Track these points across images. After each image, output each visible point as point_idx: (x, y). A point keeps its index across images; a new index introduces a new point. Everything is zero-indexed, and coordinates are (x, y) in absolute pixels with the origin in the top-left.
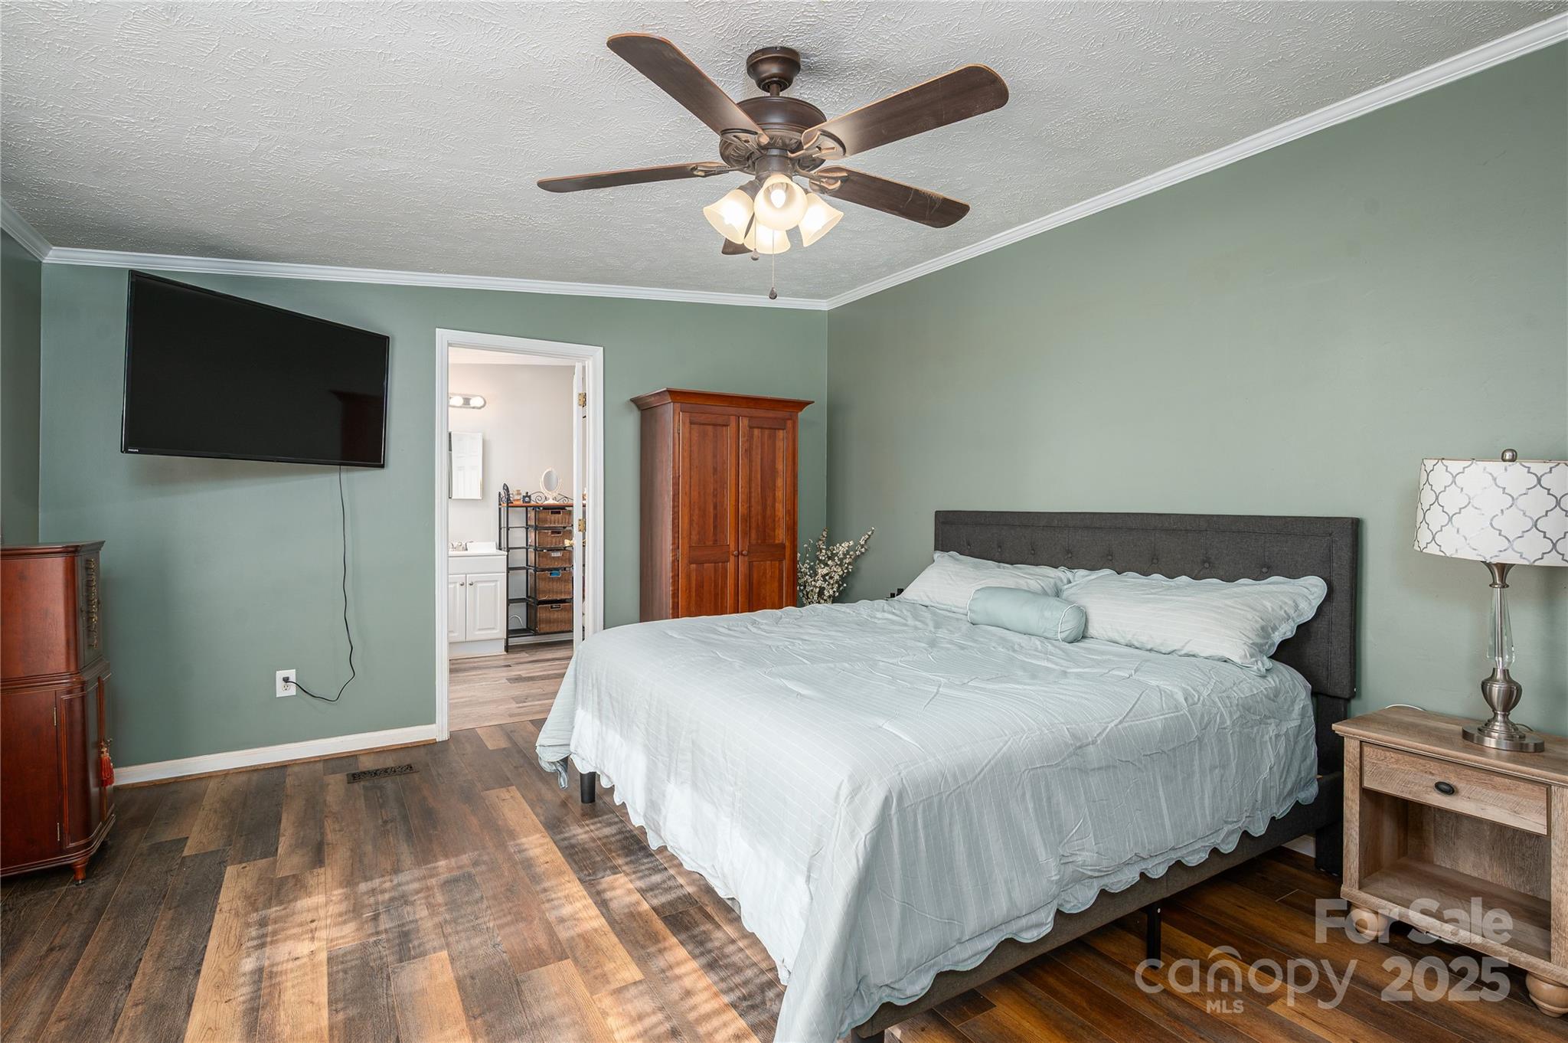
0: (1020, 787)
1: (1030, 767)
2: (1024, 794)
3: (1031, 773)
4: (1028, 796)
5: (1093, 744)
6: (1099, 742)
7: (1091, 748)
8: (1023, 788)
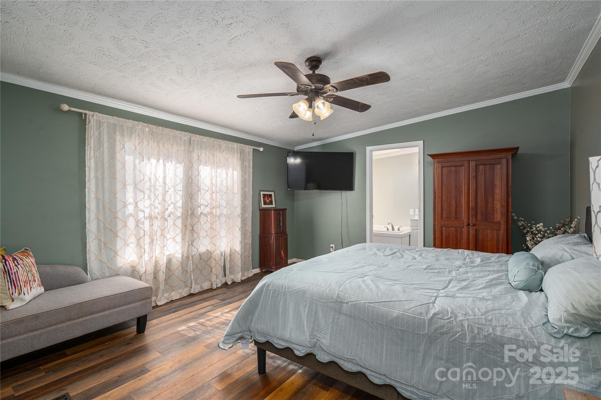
0: (305, 302)
1: (311, 298)
2: (306, 305)
3: (311, 300)
4: (307, 306)
5: (346, 303)
6: (349, 304)
7: (345, 305)
8: (306, 303)
